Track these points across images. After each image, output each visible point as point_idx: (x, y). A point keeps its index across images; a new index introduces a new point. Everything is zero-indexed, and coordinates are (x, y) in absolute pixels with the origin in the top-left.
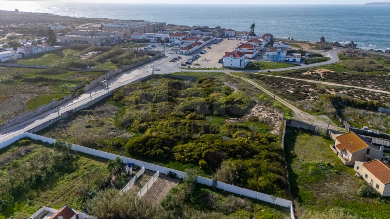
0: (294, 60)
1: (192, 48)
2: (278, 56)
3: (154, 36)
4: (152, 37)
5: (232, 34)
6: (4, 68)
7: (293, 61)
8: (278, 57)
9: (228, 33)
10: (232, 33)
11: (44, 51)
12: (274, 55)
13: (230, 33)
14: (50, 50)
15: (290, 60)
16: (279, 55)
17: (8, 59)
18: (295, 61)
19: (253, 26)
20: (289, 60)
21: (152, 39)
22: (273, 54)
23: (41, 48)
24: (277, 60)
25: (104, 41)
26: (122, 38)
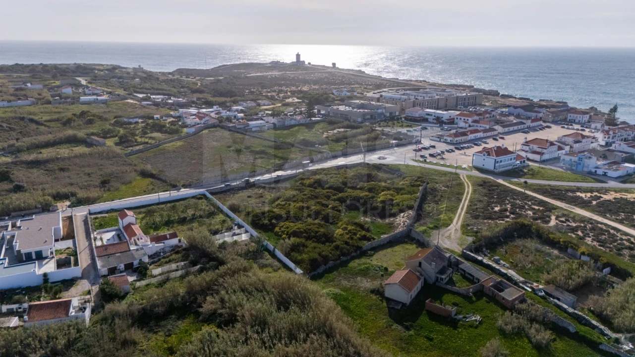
0: (605, 173)
1: (467, 135)
2: (580, 164)
4: (432, 115)
6: (247, 137)
7: (603, 175)
8: (579, 166)
9: (573, 117)
12: (573, 160)
13: (577, 117)
14: (304, 122)
15: (598, 173)
16: (580, 162)
17: (258, 129)
20: (596, 171)
21: (430, 118)
22: (571, 160)
23: (295, 120)
24: (576, 168)
25: (368, 117)
26: (397, 114)
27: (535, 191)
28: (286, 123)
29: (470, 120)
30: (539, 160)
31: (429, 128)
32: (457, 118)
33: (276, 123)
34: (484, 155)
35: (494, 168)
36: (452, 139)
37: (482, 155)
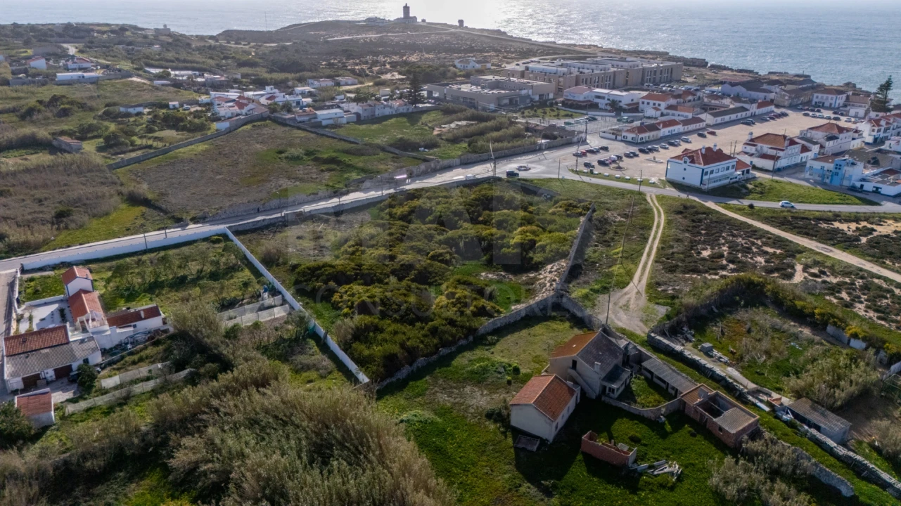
0: (877, 188)
1: (658, 129)
2: (837, 174)
3: (607, 97)
4: (604, 98)
5: (833, 102)
6: (313, 135)
7: (873, 192)
8: (835, 177)
9: (822, 97)
10: (832, 99)
11: (394, 113)
12: (826, 169)
13: (827, 98)
14: (405, 111)
15: (865, 188)
16: (837, 171)
17: (331, 122)
18: (879, 193)
19: (887, 86)
20: (862, 186)
22: (822, 168)
23: (391, 107)
24: (831, 181)
25: (506, 101)
26: (551, 96)
27: (767, 220)
28: (377, 113)
29: (663, 105)
30: (771, 169)
31: (599, 118)
32: (643, 103)
33: (361, 112)
34: (685, 162)
35: (701, 183)
36: (634, 135)
37: (682, 162)
